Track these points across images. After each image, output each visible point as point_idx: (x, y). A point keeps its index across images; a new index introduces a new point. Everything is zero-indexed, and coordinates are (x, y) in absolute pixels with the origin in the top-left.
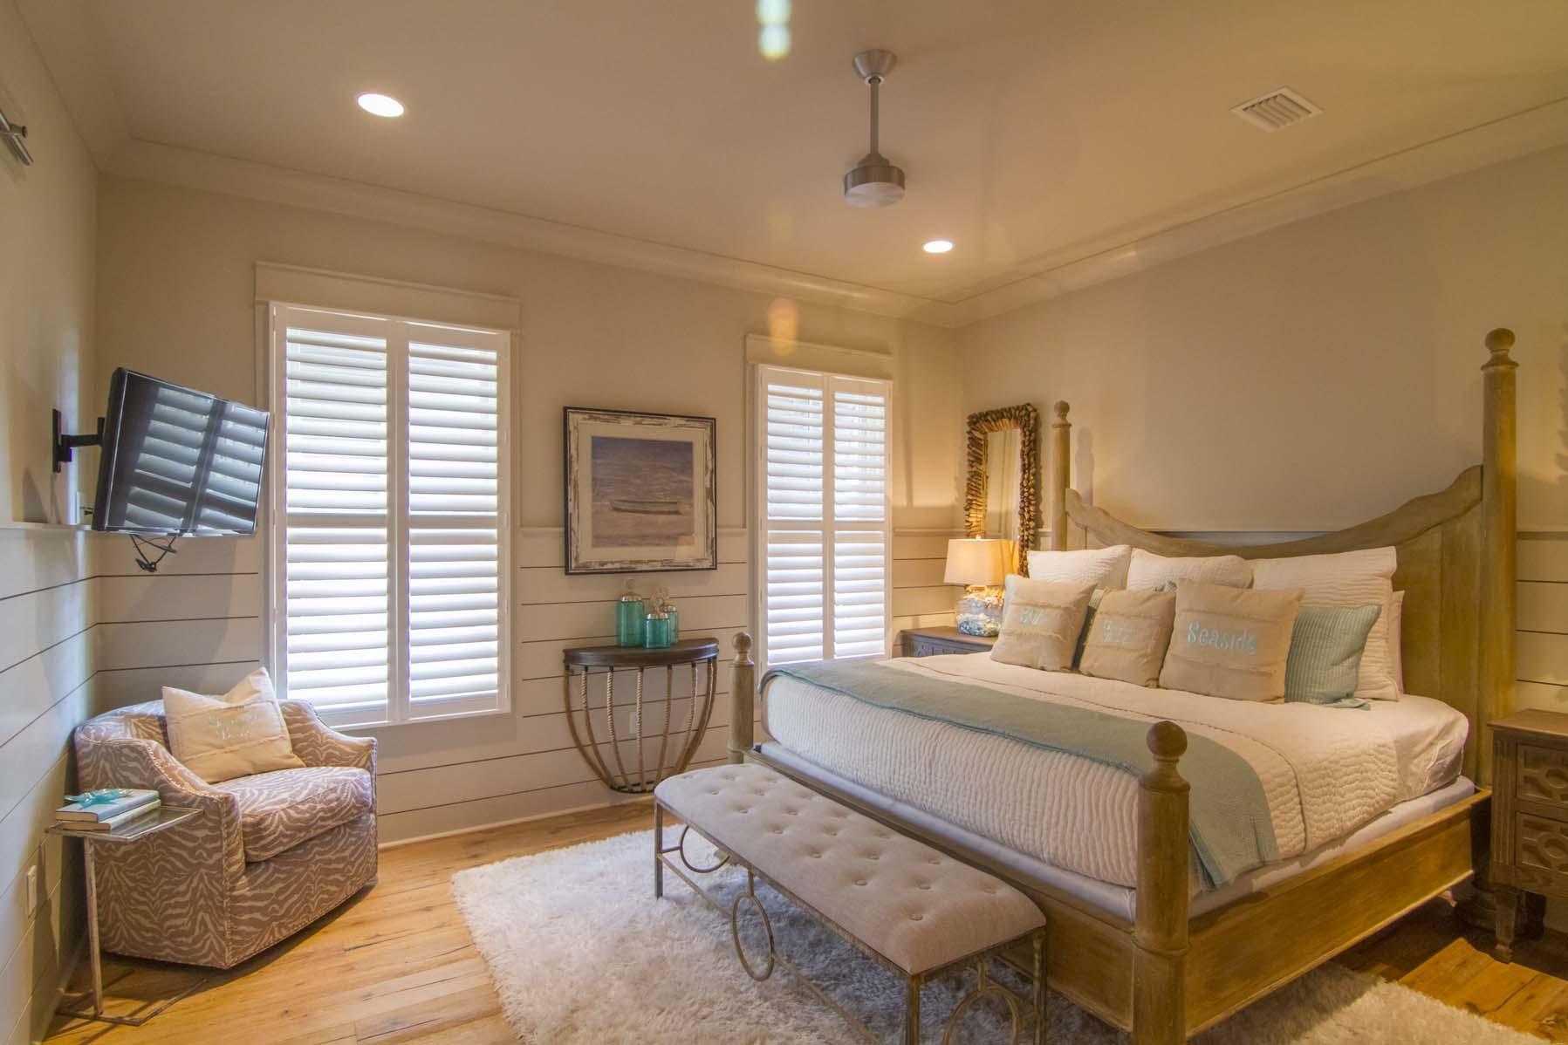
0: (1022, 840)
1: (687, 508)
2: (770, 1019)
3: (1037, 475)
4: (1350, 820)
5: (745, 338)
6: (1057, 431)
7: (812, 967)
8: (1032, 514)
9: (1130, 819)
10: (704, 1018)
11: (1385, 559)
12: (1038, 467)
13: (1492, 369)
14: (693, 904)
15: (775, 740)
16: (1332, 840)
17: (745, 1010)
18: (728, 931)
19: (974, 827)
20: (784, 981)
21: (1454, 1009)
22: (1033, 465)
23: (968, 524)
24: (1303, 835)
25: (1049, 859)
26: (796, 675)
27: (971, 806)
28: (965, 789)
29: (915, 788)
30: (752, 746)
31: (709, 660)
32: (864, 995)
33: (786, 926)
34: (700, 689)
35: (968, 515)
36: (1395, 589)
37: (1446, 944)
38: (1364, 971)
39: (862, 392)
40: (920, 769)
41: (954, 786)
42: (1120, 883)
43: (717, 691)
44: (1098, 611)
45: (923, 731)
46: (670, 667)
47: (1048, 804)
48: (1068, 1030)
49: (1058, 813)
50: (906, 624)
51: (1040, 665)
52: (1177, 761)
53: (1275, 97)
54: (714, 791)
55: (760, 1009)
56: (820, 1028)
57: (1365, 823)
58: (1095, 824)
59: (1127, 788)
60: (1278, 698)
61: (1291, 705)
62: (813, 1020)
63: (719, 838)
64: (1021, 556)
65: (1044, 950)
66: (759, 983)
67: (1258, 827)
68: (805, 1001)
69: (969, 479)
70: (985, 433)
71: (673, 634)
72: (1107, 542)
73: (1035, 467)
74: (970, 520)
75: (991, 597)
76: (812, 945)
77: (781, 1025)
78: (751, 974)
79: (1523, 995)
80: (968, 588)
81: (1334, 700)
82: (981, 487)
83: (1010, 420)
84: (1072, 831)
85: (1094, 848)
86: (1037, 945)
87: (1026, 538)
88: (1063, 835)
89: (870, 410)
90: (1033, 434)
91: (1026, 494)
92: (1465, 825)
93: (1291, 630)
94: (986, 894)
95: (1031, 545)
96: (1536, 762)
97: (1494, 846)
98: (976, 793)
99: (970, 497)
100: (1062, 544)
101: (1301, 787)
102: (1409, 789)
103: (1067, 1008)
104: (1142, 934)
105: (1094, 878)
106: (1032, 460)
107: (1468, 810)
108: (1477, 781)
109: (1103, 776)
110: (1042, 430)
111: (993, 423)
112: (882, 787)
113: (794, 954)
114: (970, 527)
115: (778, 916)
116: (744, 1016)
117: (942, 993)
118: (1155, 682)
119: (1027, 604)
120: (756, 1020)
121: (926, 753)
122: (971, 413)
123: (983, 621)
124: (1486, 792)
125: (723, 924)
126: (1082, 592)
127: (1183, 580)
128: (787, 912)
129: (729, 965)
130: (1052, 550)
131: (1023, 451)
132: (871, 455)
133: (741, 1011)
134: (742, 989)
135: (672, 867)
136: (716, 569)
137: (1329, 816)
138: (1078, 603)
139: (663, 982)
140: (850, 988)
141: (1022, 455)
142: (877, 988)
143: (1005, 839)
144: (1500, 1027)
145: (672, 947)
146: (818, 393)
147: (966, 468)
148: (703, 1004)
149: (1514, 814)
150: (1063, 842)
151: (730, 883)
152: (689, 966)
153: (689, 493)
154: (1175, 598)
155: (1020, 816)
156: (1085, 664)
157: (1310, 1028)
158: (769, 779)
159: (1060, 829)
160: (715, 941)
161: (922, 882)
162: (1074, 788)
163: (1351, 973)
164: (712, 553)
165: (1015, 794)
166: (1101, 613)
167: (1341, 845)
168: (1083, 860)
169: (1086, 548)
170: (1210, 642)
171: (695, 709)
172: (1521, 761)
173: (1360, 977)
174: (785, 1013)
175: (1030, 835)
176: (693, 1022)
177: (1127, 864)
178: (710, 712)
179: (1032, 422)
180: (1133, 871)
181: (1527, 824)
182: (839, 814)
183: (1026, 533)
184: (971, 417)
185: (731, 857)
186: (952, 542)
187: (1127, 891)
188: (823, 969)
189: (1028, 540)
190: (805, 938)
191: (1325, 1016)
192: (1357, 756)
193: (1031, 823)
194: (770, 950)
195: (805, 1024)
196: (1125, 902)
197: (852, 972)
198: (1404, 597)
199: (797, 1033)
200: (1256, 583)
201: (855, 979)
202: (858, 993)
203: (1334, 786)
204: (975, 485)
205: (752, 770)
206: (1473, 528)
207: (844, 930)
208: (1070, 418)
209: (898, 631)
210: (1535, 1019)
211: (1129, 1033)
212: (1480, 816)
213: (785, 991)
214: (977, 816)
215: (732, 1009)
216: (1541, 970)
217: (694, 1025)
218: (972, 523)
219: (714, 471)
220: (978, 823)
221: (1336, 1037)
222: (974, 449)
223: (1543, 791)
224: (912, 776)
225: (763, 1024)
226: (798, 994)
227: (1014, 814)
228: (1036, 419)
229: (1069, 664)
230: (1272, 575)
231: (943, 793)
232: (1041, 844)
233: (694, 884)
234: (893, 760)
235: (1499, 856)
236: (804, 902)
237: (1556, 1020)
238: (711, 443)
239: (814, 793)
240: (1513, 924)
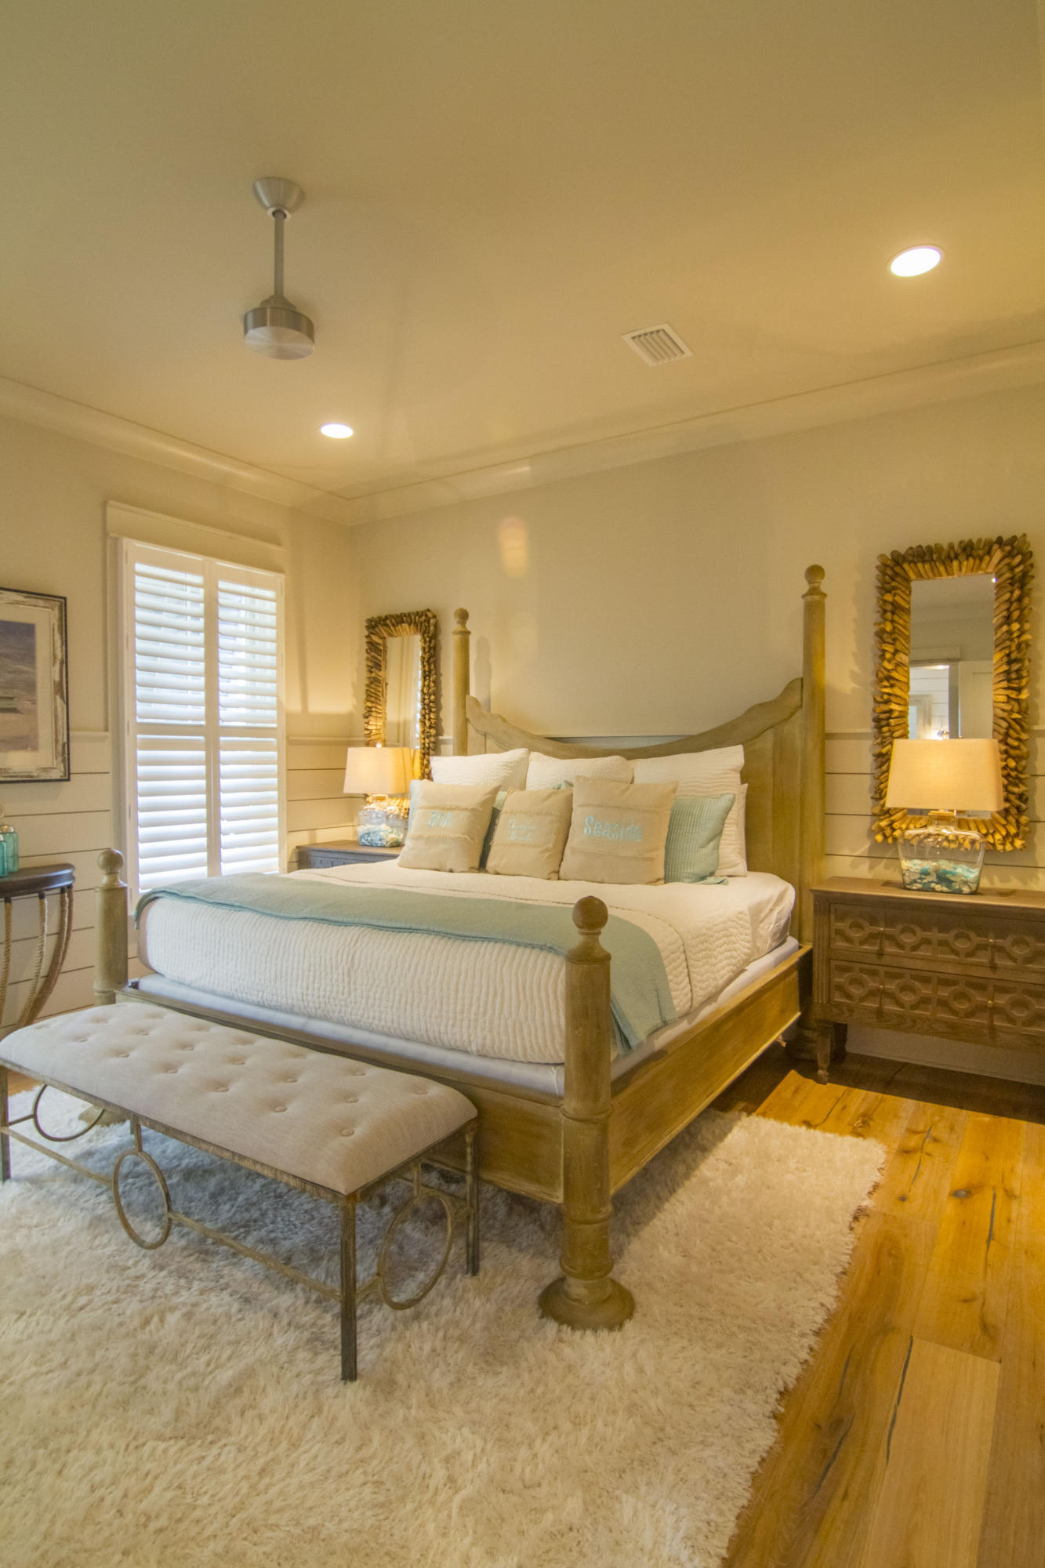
0: (450, 1036)
1: (27, 705)
2: (169, 1288)
3: (437, 683)
4: (721, 978)
5: (104, 505)
6: (457, 638)
7: (217, 1219)
8: (433, 721)
9: (556, 997)
10: (81, 1309)
11: (733, 757)
12: (438, 674)
13: (809, 598)
14: (53, 1180)
15: (156, 972)
16: (709, 998)
17: (136, 1286)
18: (105, 1202)
19: (398, 1031)
20: (183, 1243)
21: (797, 1127)
22: (433, 672)
23: (367, 732)
24: (690, 995)
25: (478, 1051)
26: (183, 894)
27: (394, 1010)
28: (389, 993)
29: (332, 1000)
30: (126, 982)
31: (63, 890)
32: (280, 1235)
33: (179, 1181)
34: (51, 925)
35: (368, 723)
36: (743, 782)
37: (783, 1077)
38: (731, 1109)
39: (250, 584)
40: (337, 981)
41: (376, 992)
42: (546, 1061)
43: (74, 926)
44: (503, 811)
45: (337, 939)
46: (8, 901)
47: (475, 996)
48: (495, 1219)
49: (486, 1002)
50: (303, 839)
51: (448, 867)
52: (600, 933)
53: (658, 331)
54: (81, 1038)
55: (154, 1282)
56: (231, 1283)
57: (730, 980)
58: (522, 1006)
59: (551, 967)
60: (660, 879)
61: (669, 885)
62: (222, 1277)
63: (93, 1092)
64: (422, 764)
65: (477, 1143)
66: (152, 1252)
67: (660, 994)
68: (210, 1259)
69: (368, 685)
70: (384, 638)
71: (11, 861)
72: (504, 747)
73: (436, 674)
74: (370, 727)
75: (392, 807)
76: (213, 1196)
77: (184, 1293)
78: (141, 1244)
79: (839, 1107)
80: (368, 799)
81: (702, 878)
82: (380, 694)
83: (410, 625)
84: (500, 1019)
85: (521, 1031)
86: (468, 1139)
87: (427, 745)
88: (491, 1023)
89: (258, 604)
90: (433, 641)
91: (427, 701)
92: (795, 974)
93: (668, 820)
94: (417, 1096)
95: (431, 752)
96: (841, 918)
97: (815, 989)
98: (401, 995)
99: (369, 704)
100: (463, 749)
101: (688, 953)
102: (758, 949)
103: (492, 1198)
104: (571, 1105)
105: (522, 1062)
106: (432, 666)
107: (796, 963)
108: (800, 939)
109: (528, 959)
110: (440, 637)
111: (392, 628)
112: (293, 1006)
113: (192, 1209)
114: (369, 735)
115: (170, 1172)
116: (135, 1295)
117: (367, 1213)
118: (556, 874)
119: (434, 808)
120: (151, 1294)
121: (344, 963)
122: (369, 617)
123: (386, 832)
124: (807, 947)
125: (98, 1196)
126: (489, 793)
127: (578, 777)
128: (178, 1166)
129: (110, 1240)
130: (454, 755)
131: (423, 658)
132: (260, 653)
133: (131, 1289)
134: (130, 1263)
135: (23, 1140)
136: (68, 780)
137: (709, 975)
138: (484, 803)
139: (21, 1280)
140: (263, 1232)
141: (423, 663)
142: (294, 1225)
143: (432, 1037)
144: (828, 1135)
145: (29, 1237)
146: (198, 580)
147: (365, 674)
148: (78, 1293)
149: (829, 960)
150: (491, 1031)
151: (105, 1148)
152: (54, 1253)
153: (31, 687)
154: (572, 795)
155: (448, 1012)
156: (491, 863)
157: (697, 1166)
158: (154, 1016)
159: (488, 1017)
160: (89, 1217)
161: (348, 1096)
162: (501, 974)
163: (720, 1113)
164: (63, 761)
165: (442, 989)
166: (506, 813)
167: (716, 1001)
168: (511, 1045)
169: (485, 753)
170: (603, 834)
171: (44, 950)
172: (833, 917)
173: (728, 1115)
174: (187, 1278)
175: (457, 1029)
176: (67, 1318)
177: (553, 1042)
178: (65, 952)
179: (432, 628)
180: (558, 1047)
181: (838, 968)
182: (245, 1042)
183: (427, 741)
184: (370, 621)
185: (108, 1113)
186: (351, 750)
187: (553, 1068)
188: (230, 1218)
189: (429, 748)
190: (204, 1189)
191: (706, 1154)
192: (724, 922)
193: (459, 1017)
194: (166, 1209)
195: (212, 1284)
196: (553, 1079)
197: (263, 1214)
198: (748, 791)
199: (204, 1297)
200: (636, 780)
201: (267, 1221)
202: (272, 1235)
203: (710, 950)
204: (374, 692)
205: (128, 1010)
206: (795, 729)
207: (263, 1164)
208: (469, 626)
209: (294, 847)
210: (849, 1124)
211: (560, 1204)
212: (805, 966)
213: (185, 1253)
214: (402, 1020)
215: (118, 1291)
216: (849, 1085)
217: (68, 1321)
218: (371, 731)
219: (65, 662)
220: (402, 1027)
221: (717, 1170)
222: (373, 654)
223: (848, 940)
224: (328, 988)
225: (161, 1297)
226: (201, 1253)
227: (441, 1011)
228: (436, 626)
229: (476, 864)
230: (649, 772)
231: (364, 1000)
232: (469, 1036)
233: (57, 1154)
234: (306, 973)
235: (819, 997)
236: (210, 1144)
237: (863, 1122)
238: (60, 627)
239: (212, 1024)
240: (829, 1051)
